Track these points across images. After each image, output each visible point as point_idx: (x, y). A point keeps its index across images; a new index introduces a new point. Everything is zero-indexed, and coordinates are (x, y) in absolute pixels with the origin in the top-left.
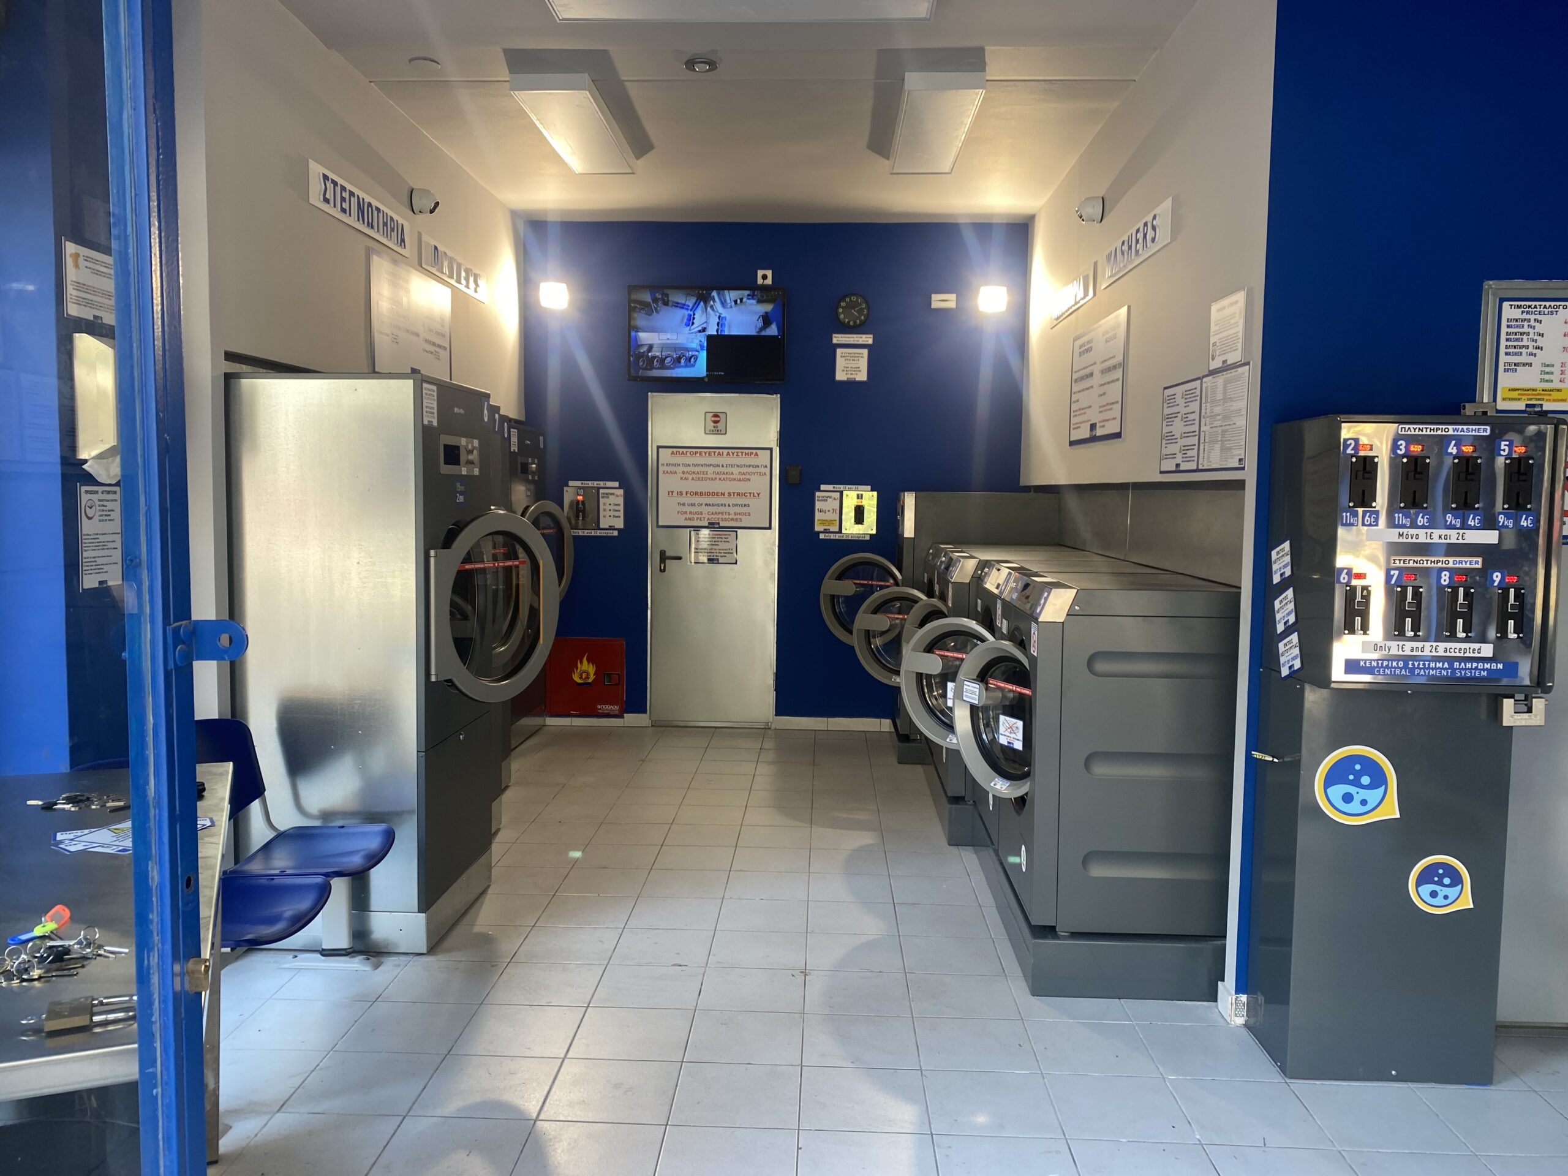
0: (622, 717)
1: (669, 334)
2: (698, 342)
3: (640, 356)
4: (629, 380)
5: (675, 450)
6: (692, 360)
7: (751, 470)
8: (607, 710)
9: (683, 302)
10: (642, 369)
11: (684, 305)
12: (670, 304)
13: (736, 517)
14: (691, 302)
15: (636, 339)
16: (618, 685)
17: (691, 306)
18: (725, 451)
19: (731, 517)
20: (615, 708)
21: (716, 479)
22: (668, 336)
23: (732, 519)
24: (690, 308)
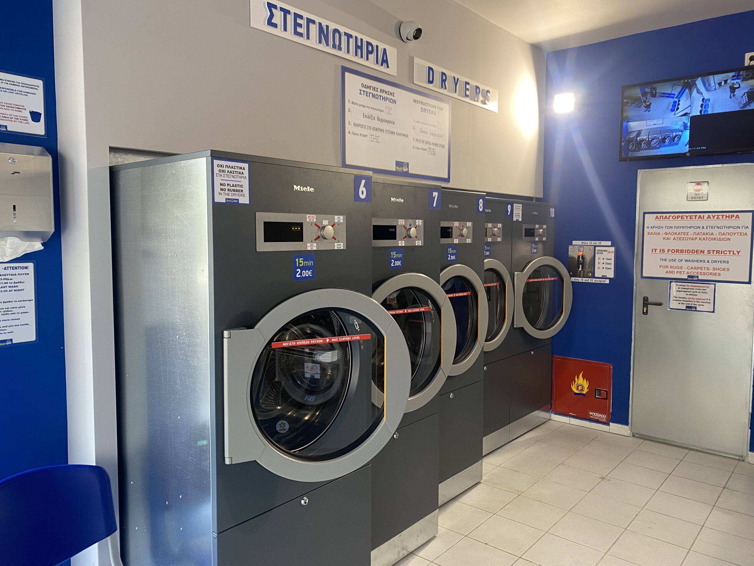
0: (609, 425)
1: (655, 120)
2: (682, 123)
3: (630, 141)
4: (620, 161)
5: (659, 215)
6: (676, 139)
7: (731, 230)
8: (597, 417)
9: (670, 92)
10: (631, 151)
11: (670, 94)
12: (658, 95)
13: (715, 272)
14: (676, 91)
15: (627, 127)
16: (606, 399)
17: (677, 94)
18: (706, 215)
19: (709, 271)
20: (604, 417)
21: (696, 238)
22: (655, 122)
23: (711, 274)
24: (675, 96)
